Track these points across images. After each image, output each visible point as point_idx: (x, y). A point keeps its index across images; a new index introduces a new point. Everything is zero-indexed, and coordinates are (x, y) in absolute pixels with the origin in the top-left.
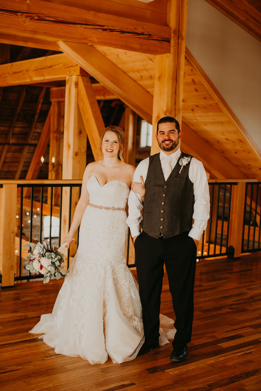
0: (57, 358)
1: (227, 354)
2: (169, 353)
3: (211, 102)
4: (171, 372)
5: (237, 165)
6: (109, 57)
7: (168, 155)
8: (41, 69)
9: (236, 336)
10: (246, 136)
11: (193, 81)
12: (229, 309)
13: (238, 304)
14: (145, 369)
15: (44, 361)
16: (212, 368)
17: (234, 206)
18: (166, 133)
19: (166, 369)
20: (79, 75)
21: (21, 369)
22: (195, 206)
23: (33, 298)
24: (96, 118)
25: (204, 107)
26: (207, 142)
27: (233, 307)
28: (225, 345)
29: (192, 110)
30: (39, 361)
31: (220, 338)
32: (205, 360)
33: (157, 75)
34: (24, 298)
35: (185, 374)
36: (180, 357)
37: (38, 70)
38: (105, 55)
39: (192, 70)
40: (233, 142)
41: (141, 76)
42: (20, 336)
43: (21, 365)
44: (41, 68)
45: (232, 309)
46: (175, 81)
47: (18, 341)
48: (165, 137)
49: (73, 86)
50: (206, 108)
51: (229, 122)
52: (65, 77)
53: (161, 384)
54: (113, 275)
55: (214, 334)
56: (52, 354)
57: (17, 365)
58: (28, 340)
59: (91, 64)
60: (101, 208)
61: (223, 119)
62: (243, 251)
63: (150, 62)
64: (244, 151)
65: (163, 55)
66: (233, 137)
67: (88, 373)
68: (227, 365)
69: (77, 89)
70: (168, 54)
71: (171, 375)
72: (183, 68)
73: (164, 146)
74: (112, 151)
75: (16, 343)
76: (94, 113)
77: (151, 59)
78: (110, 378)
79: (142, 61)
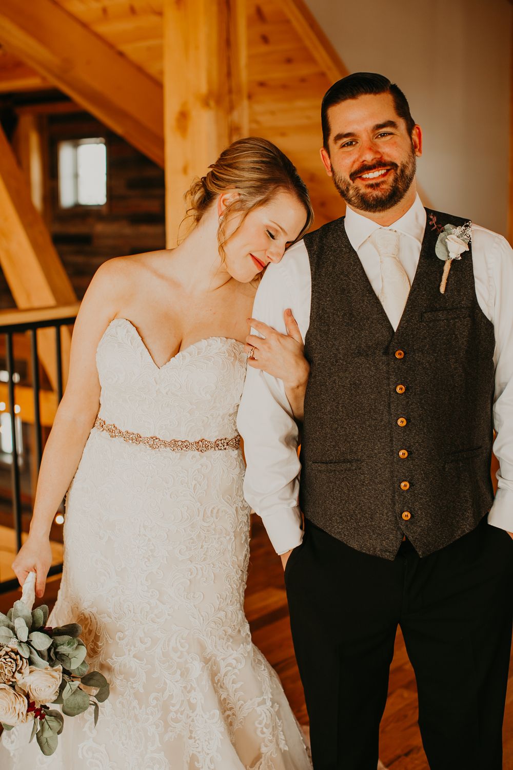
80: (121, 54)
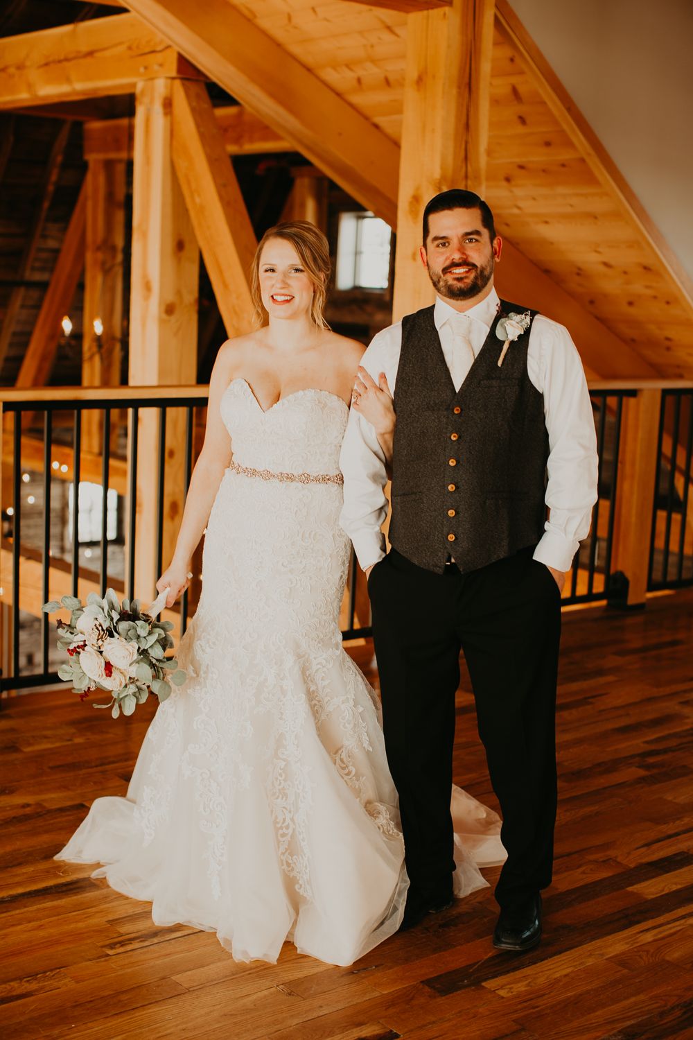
0: (145, 950)
1: (661, 920)
2: (485, 920)
3: (566, 155)
4: (502, 987)
5: (633, 340)
6: (264, 23)
7: (461, 310)
8: (60, 61)
9: (679, 858)
10: (664, 256)
11: (515, 91)
12: (639, 767)
13: (665, 751)
14: (421, 982)
15: (106, 961)
16: (626, 971)
17: (628, 457)
18: (455, 242)
19: (485, 980)
20: (173, 78)
21: (36, 990)
22: (552, 464)
23: (58, 744)
24: (226, 204)
25: (544, 171)
26: (547, 271)
27: (651, 760)
28: (652, 888)
29: (508, 180)
30: (89, 963)
31: (632, 866)
32: (598, 943)
33: (413, 74)
34: (30, 745)
35: (544, 995)
36: (524, 936)
37: (55, 65)
38: (250, 16)
39: (512, 60)
40: (625, 273)
41: (359, 80)
42: (26, 873)
43: (33, 976)
44: (62, 57)
45: (648, 767)
46: (467, 90)
47: (20, 890)
48: (451, 255)
49: (158, 109)
50: (549, 174)
51: (617, 215)
52: (134, 85)
53: (478, 1032)
54: (305, 682)
55: (612, 853)
56: (127, 937)
57: (20, 979)
58: (51, 887)
59: (210, 42)
60: (267, 475)
61: (598, 205)
62: (652, 587)
63: (387, 36)
64: (655, 297)
65: (431, 12)
66: (625, 258)
67: (245, 1000)
68: (667, 958)
69: (169, 118)
70: (447, 9)
71: (503, 998)
72: (490, 53)
73: (451, 282)
74: (289, 298)
75: (15, 899)
76: (221, 188)
77: (389, 28)
78: (315, 1015)
79: (361, 33)
80: (376, 126)
